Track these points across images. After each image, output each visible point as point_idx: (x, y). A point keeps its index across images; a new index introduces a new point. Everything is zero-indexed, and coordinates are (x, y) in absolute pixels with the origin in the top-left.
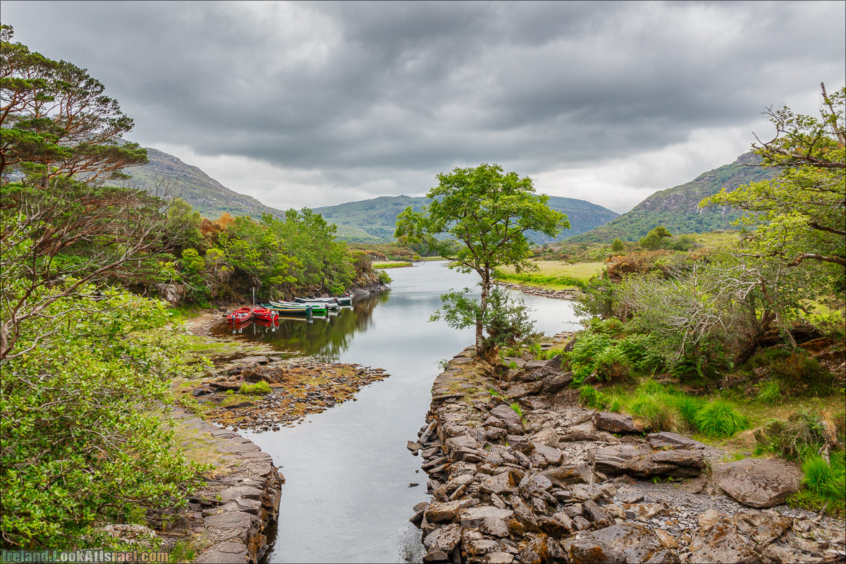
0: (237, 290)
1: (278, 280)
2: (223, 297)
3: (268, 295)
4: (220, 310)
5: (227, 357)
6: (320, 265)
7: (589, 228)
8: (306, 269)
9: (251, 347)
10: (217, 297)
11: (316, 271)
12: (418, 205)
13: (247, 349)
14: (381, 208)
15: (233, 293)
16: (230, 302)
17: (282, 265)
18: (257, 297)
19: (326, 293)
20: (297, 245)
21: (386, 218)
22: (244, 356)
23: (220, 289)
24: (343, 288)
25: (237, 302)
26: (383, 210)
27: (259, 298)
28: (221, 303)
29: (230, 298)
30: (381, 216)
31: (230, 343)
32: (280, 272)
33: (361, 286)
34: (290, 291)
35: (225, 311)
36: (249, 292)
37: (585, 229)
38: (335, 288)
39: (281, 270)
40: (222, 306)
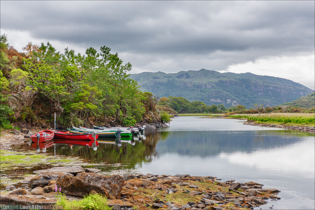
0: (39, 114)
1: (79, 106)
2: (26, 120)
3: (69, 121)
4: (22, 132)
5: (28, 168)
6: (116, 97)
7: (292, 99)
8: (105, 99)
9: (58, 159)
10: (19, 119)
11: (112, 102)
12: (170, 79)
13: (53, 161)
14: (144, 80)
15: (35, 117)
16: (32, 125)
17: (83, 92)
18: (58, 122)
19: (119, 124)
20: (97, 77)
21: (147, 87)
22: (50, 167)
23: (23, 111)
24: (135, 121)
25: (38, 126)
26: (145, 82)
27: (60, 124)
28: (23, 126)
29: (32, 122)
30: (144, 86)
31: (32, 156)
32: (81, 99)
33: (148, 122)
34: (88, 120)
35: (27, 132)
36: (50, 117)
37: (290, 100)
38: (128, 121)
39: (83, 96)
40: (24, 128)
